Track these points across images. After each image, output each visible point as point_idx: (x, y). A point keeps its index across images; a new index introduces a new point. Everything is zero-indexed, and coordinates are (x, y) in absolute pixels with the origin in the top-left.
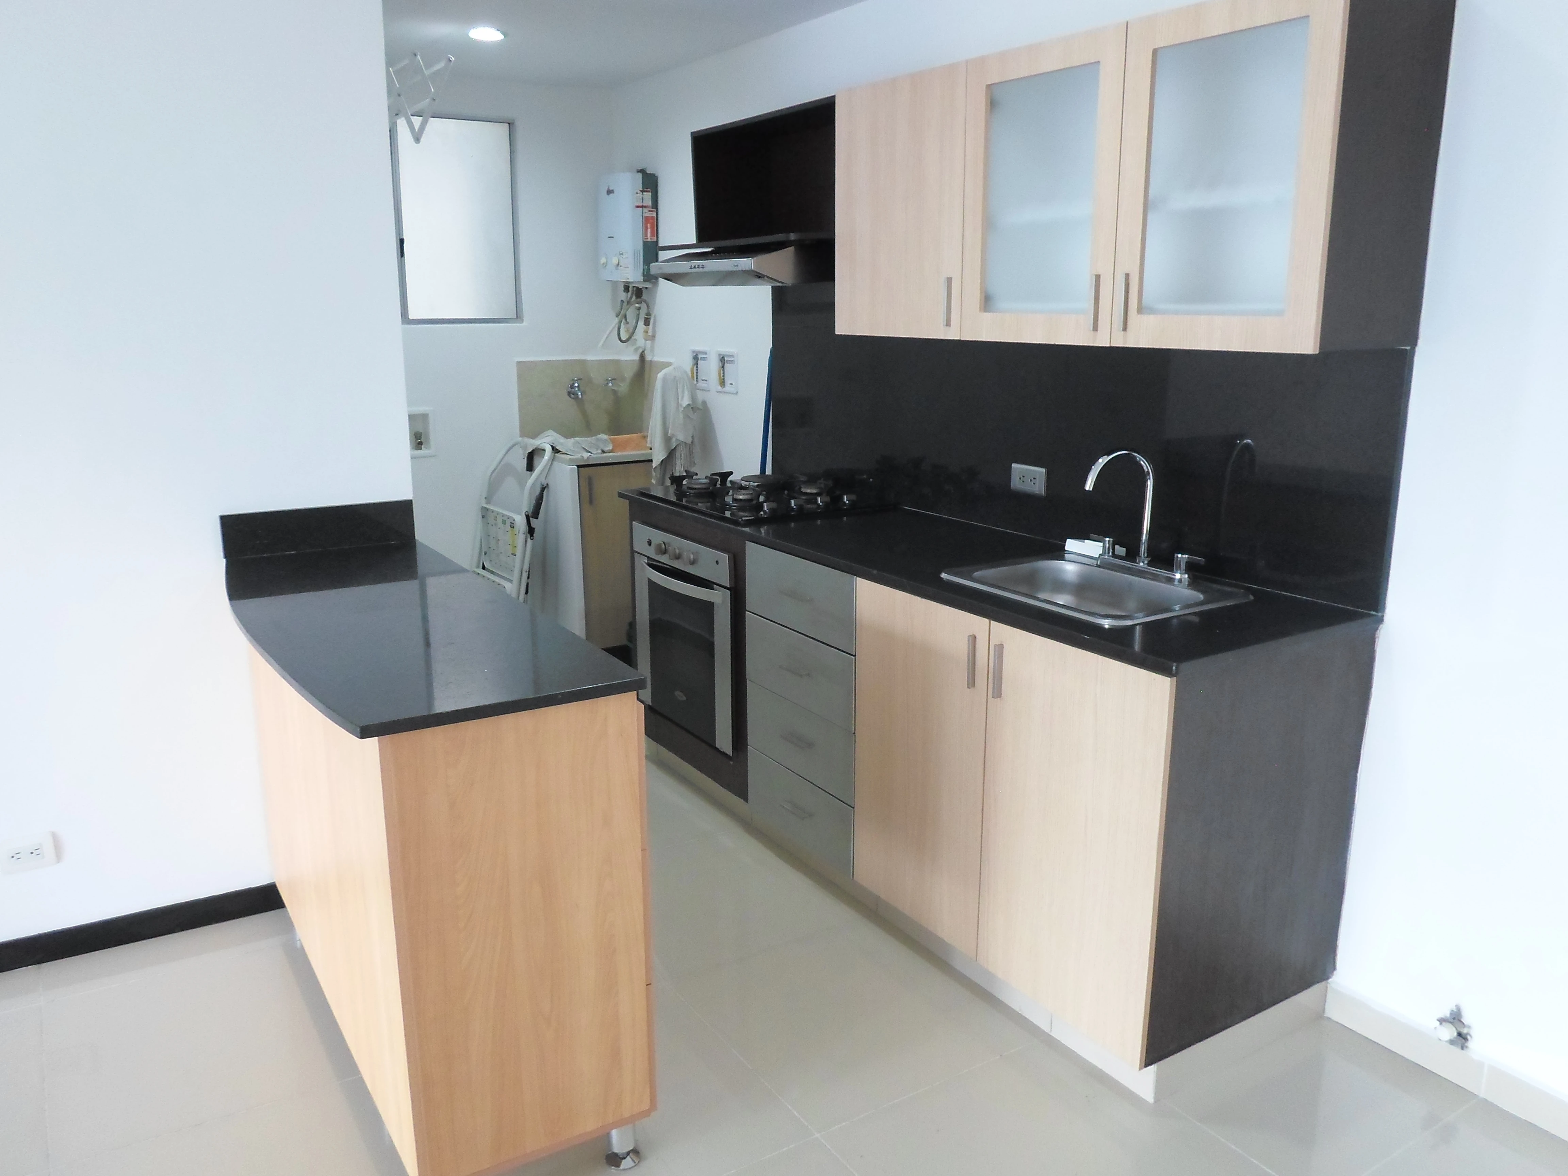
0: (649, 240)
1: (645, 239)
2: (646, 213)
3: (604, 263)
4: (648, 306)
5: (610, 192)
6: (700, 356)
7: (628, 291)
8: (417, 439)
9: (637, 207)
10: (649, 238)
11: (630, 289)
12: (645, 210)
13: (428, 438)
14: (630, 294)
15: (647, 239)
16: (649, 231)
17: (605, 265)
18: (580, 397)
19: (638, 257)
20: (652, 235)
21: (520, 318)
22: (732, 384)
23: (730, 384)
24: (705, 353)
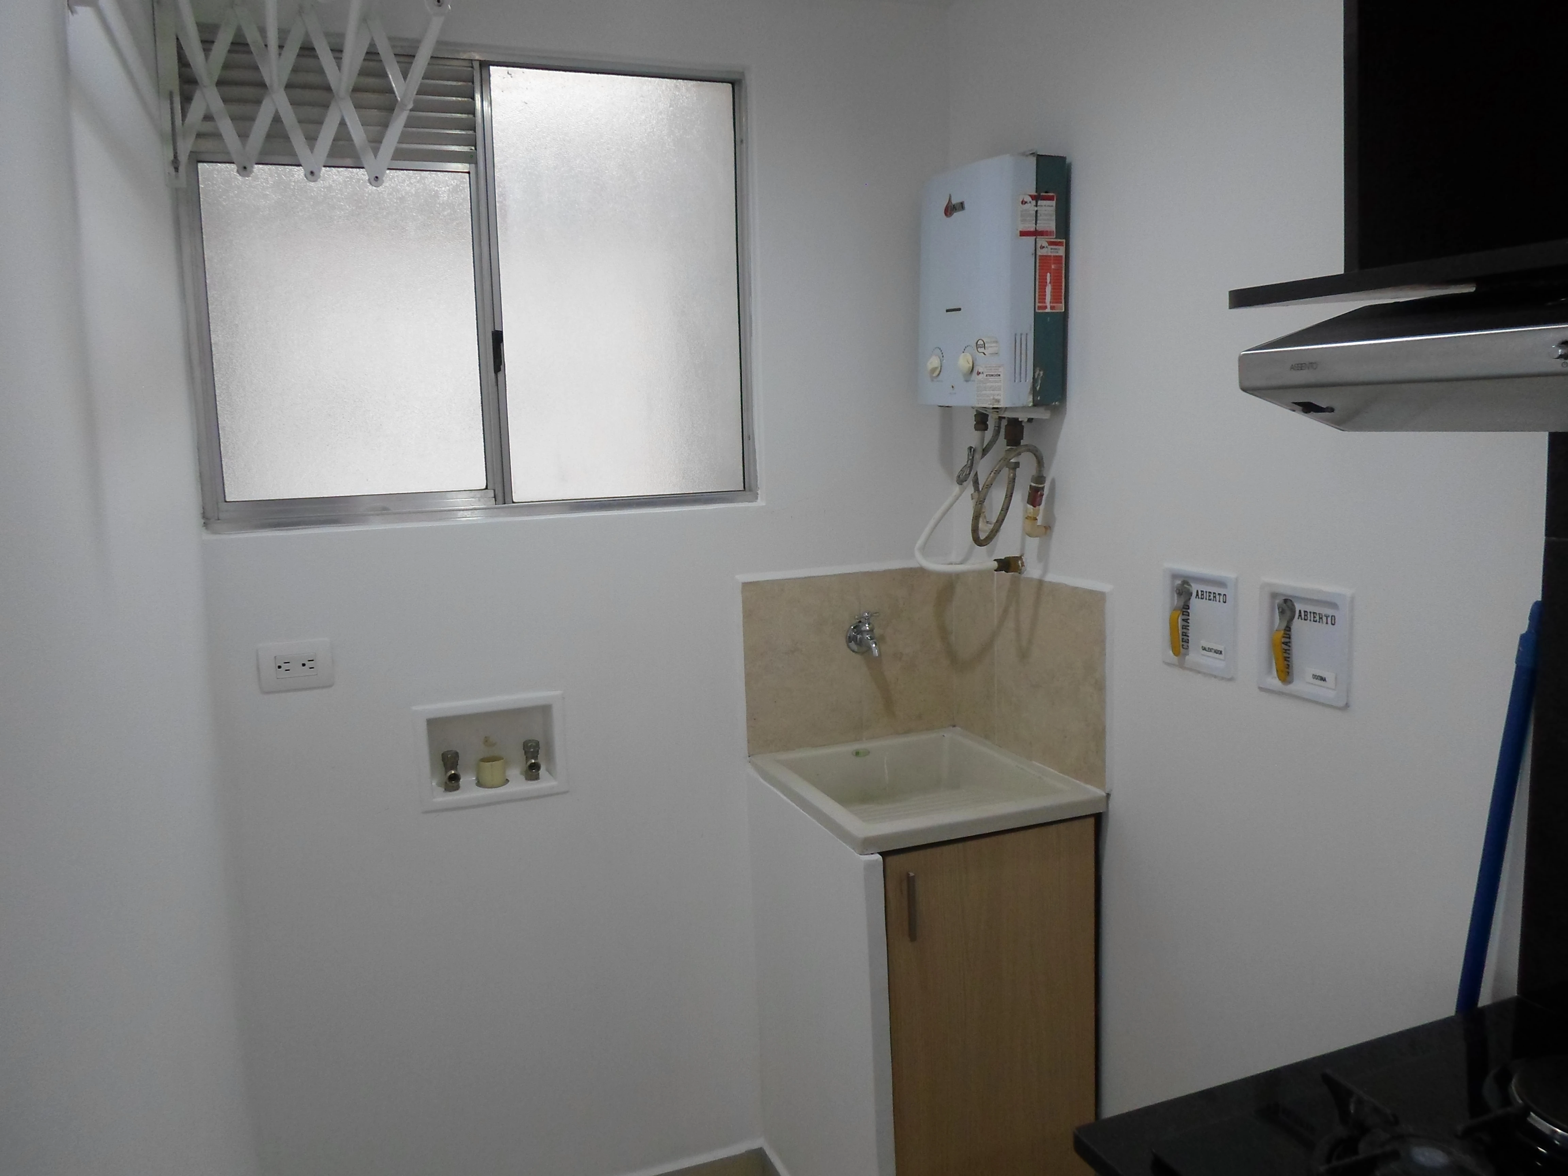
0: (1048, 310)
1: (1040, 308)
2: (1042, 247)
3: (934, 370)
4: (1040, 462)
5: (951, 209)
6: (1195, 588)
7: (986, 428)
8: (527, 759)
9: (1023, 234)
10: (1049, 307)
11: (991, 423)
12: (1042, 241)
13: (550, 757)
14: (989, 434)
15: (1046, 307)
16: (1049, 289)
17: (937, 374)
18: (876, 652)
19: (1023, 352)
20: (1056, 299)
21: (750, 490)
22: (1323, 679)
23: (1315, 677)
24: (1221, 583)
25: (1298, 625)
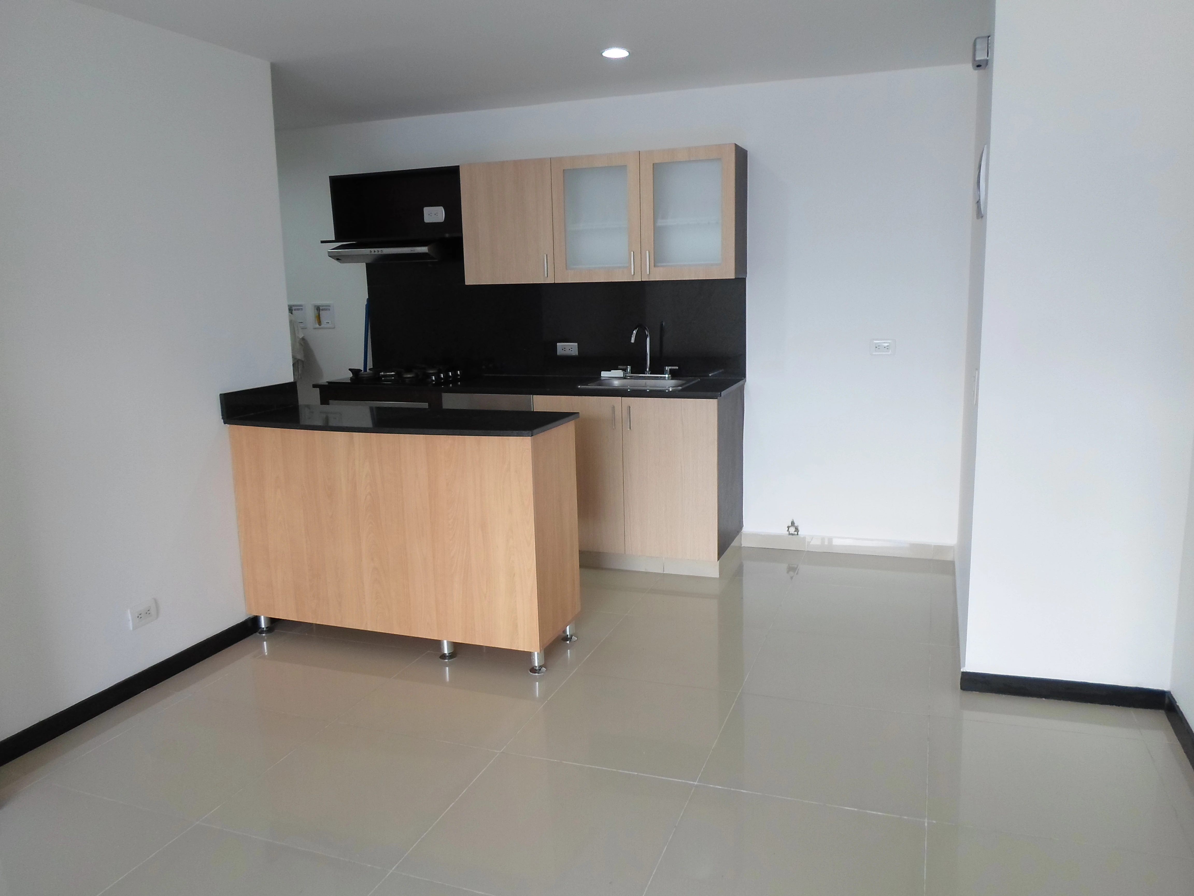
6: (294, 308)
22: (328, 323)
23: (327, 323)
24: (301, 306)
25: (321, 312)
